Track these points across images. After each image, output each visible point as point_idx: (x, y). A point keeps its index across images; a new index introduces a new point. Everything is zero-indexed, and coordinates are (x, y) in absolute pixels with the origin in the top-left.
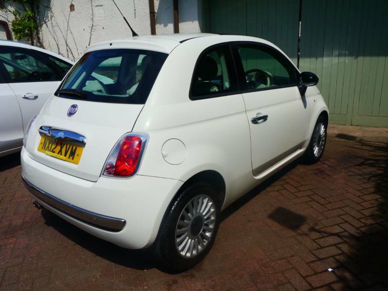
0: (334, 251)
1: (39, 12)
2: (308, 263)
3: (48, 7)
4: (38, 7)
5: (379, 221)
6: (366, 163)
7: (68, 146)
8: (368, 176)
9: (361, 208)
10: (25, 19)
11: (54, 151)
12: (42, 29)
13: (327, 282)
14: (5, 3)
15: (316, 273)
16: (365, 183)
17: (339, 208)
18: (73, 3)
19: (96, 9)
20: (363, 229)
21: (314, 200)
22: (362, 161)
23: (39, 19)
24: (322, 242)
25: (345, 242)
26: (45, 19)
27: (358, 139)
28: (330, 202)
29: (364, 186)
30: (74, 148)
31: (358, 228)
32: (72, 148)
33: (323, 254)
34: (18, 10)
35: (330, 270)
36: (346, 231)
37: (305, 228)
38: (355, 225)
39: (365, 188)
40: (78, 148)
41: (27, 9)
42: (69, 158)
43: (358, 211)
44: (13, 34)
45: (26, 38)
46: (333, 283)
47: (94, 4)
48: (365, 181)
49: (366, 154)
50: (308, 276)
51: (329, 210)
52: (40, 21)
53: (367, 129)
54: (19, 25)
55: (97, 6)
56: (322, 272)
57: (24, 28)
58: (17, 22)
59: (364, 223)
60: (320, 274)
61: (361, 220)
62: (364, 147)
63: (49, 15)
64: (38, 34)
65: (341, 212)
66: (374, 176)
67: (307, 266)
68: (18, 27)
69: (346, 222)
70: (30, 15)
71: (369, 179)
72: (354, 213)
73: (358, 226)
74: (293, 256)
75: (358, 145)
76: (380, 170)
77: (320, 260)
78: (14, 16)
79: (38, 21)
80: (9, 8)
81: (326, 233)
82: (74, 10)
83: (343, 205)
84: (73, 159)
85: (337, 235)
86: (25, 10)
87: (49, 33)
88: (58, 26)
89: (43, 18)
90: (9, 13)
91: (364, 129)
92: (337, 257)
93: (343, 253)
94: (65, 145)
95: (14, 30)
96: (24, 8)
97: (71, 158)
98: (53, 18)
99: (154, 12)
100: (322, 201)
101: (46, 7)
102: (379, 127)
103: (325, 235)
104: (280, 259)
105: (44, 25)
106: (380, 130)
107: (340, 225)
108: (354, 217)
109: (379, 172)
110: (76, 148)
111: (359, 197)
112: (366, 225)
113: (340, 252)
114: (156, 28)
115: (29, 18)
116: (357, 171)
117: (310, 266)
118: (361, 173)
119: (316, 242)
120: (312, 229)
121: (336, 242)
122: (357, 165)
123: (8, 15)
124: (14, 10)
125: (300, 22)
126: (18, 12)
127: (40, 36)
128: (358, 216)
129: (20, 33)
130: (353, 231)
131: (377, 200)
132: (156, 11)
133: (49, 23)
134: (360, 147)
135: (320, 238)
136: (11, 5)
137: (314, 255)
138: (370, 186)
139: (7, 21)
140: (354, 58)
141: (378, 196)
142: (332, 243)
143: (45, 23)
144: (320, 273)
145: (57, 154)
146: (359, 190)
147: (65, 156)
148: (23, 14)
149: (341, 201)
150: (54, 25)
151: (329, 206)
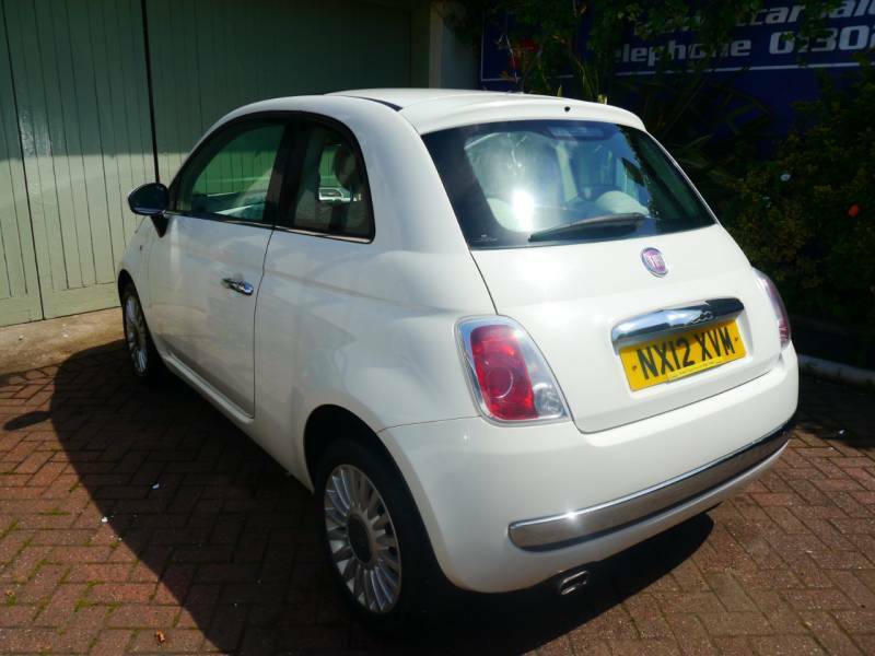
7: (712, 333)
11: (689, 360)
30: (723, 329)
32: (720, 332)
40: (729, 328)
42: (727, 354)
84: (734, 352)
94: (706, 335)
97: (730, 351)
110: (726, 329)
145: (702, 363)
147: (719, 355)
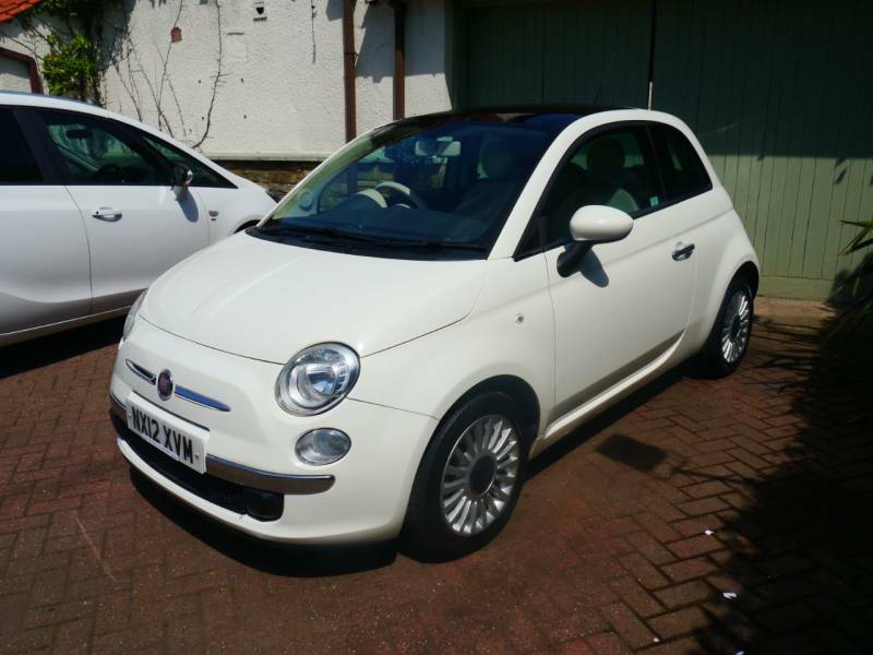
0: (716, 504)
1: (101, 39)
2: (669, 523)
3: (122, 31)
4: (100, 30)
5: (798, 459)
6: (776, 363)
8: (778, 386)
9: (763, 437)
10: (71, 54)
12: (106, 75)
13: (703, 551)
14: (32, 19)
15: (684, 538)
16: (773, 397)
17: (725, 438)
18: (178, 25)
19: (227, 41)
20: (766, 472)
21: (677, 424)
22: (769, 359)
23: (101, 55)
24: (693, 491)
25: (736, 491)
26: (113, 54)
27: (762, 320)
28: (707, 429)
29: (772, 402)
31: (758, 471)
33: (696, 508)
34: (58, 33)
35: (708, 532)
36: (736, 474)
37: (662, 469)
38: (754, 465)
39: (773, 406)
41: (77, 32)
43: (760, 443)
44: (45, 83)
45: (71, 94)
46: (715, 551)
47: (225, 30)
48: (774, 393)
49: (777, 347)
50: (669, 542)
51: (705, 441)
52: (103, 59)
53: (779, 302)
54: (57, 65)
55: (231, 34)
56: (695, 536)
57: (69, 74)
58: (56, 59)
59: (768, 462)
60: (691, 540)
61: (764, 457)
62: (773, 336)
63: (124, 46)
64: (95, 85)
65: (728, 445)
66: (791, 386)
67: (668, 527)
68: (57, 70)
69: (738, 460)
70: (83, 46)
71: (781, 390)
72: (751, 447)
73: (759, 467)
74: (642, 512)
75: (763, 331)
76: (803, 375)
77: (690, 517)
78: (48, 47)
79: (98, 58)
80: (41, 29)
81: (699, 475)
82: (181, 39)
83: (732, 433)
85: (721, 479)
86: (74, 36)
87: (122, 85)
88: (142, 71)
89: (111, 53)
90: (38, 38)
91: (772, 301)
92: (720, 514)
93: (732, 508)
95: (47, 76)
96: (71, 29)
98: (132, 55)
99: (353, 53)
100: (693, 427)
101: (117, 29)
102: (803, 299)
103: (699, 479)
104: (621, 517)
105: (112, 69)
106: (804, 304)
107: (728, 465)
108: (752, 453)
109: (802, 379)
111: (761, 419)
112: (773, 465)
113: (726, 506)
114: (356, 84)
115: (81, 52)
116: (756, 376)
117: (672, 527)
118: (765, 380)
119: (682, 491)
120: (677, 470)
121: (720, 491)
122: (758, 367)
123: (35, 44)
124: (50, 33)
125: (651, 84)
126: (58, 39)
127: (101, 89)
128: (761, 450)
129: (61, 82)
130: (750, 474)
131: (794, 425)
132: (358, 51)
133: (123, 65)
134: (765, 334)
135: (691, 485)
136: (44, 23)
137: (681, 511)
138: (783, 402)
139: (33, 56)
140: (755, 158)
141: (795, 419)
142: (712, 493)
143: (115, 62)
144: (690, 537)
146: (761, 410)
148: (69, 43)
149: (728, 426)
150: (132, 68)
151: (706, 435)
